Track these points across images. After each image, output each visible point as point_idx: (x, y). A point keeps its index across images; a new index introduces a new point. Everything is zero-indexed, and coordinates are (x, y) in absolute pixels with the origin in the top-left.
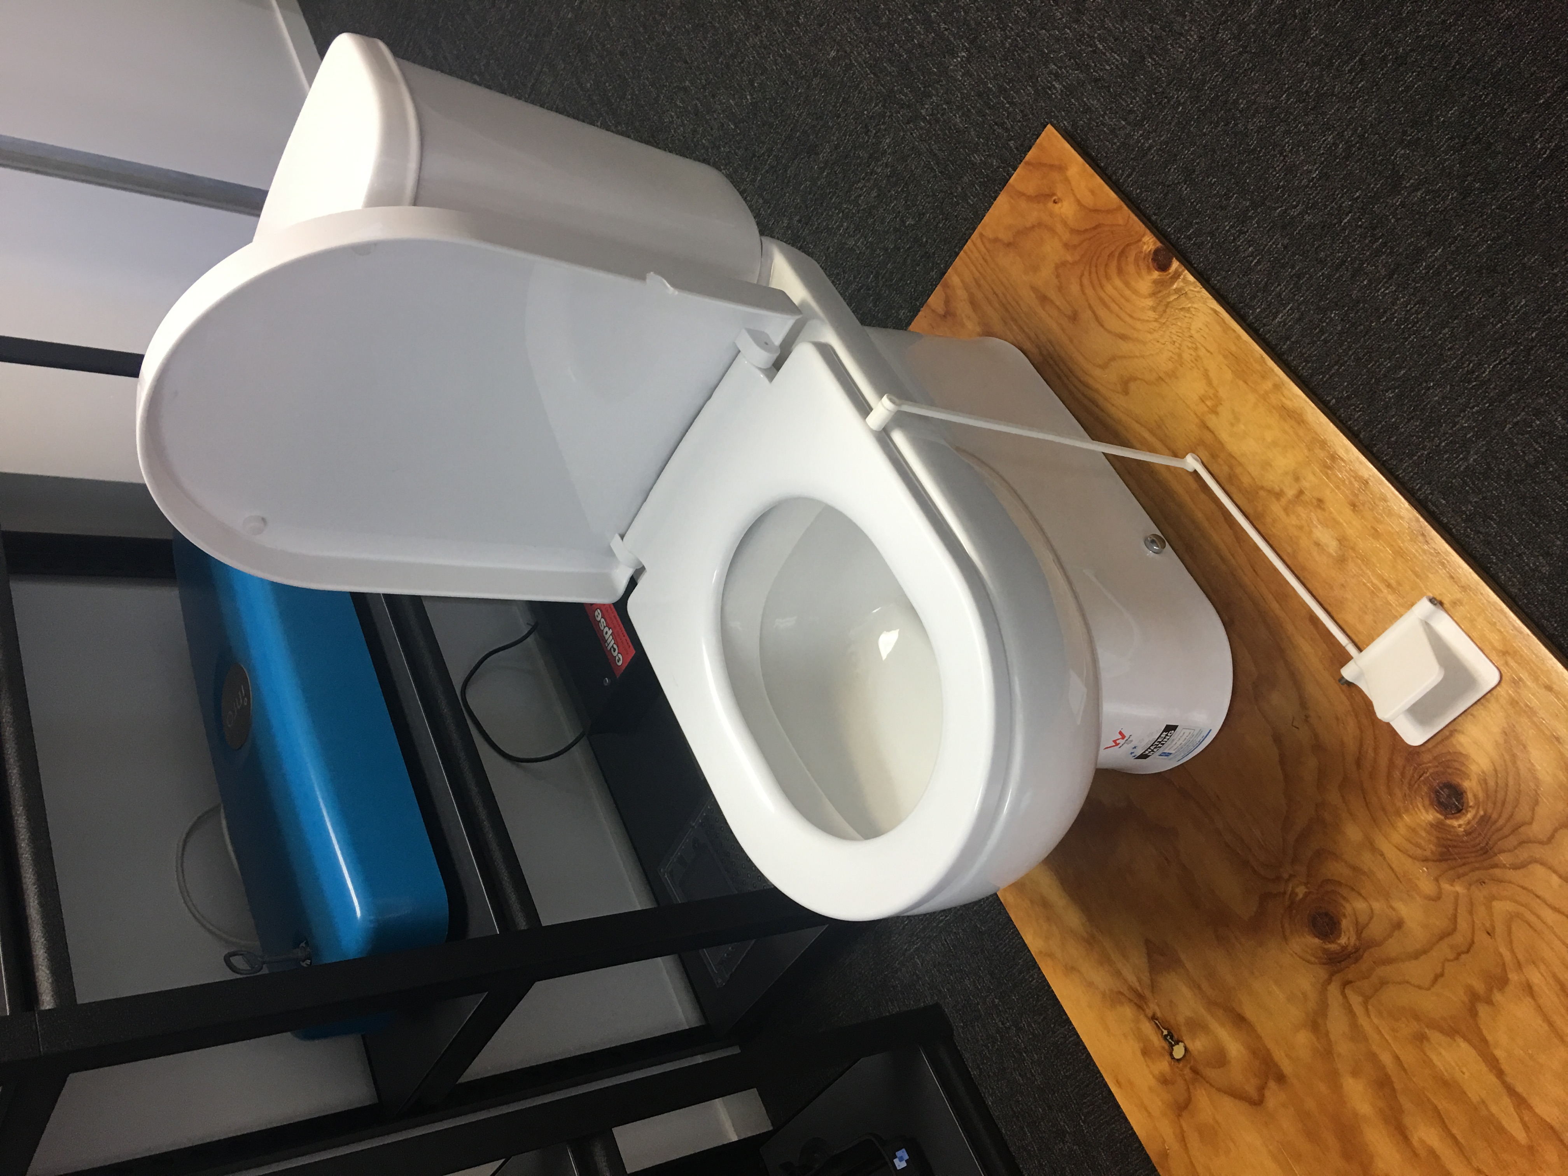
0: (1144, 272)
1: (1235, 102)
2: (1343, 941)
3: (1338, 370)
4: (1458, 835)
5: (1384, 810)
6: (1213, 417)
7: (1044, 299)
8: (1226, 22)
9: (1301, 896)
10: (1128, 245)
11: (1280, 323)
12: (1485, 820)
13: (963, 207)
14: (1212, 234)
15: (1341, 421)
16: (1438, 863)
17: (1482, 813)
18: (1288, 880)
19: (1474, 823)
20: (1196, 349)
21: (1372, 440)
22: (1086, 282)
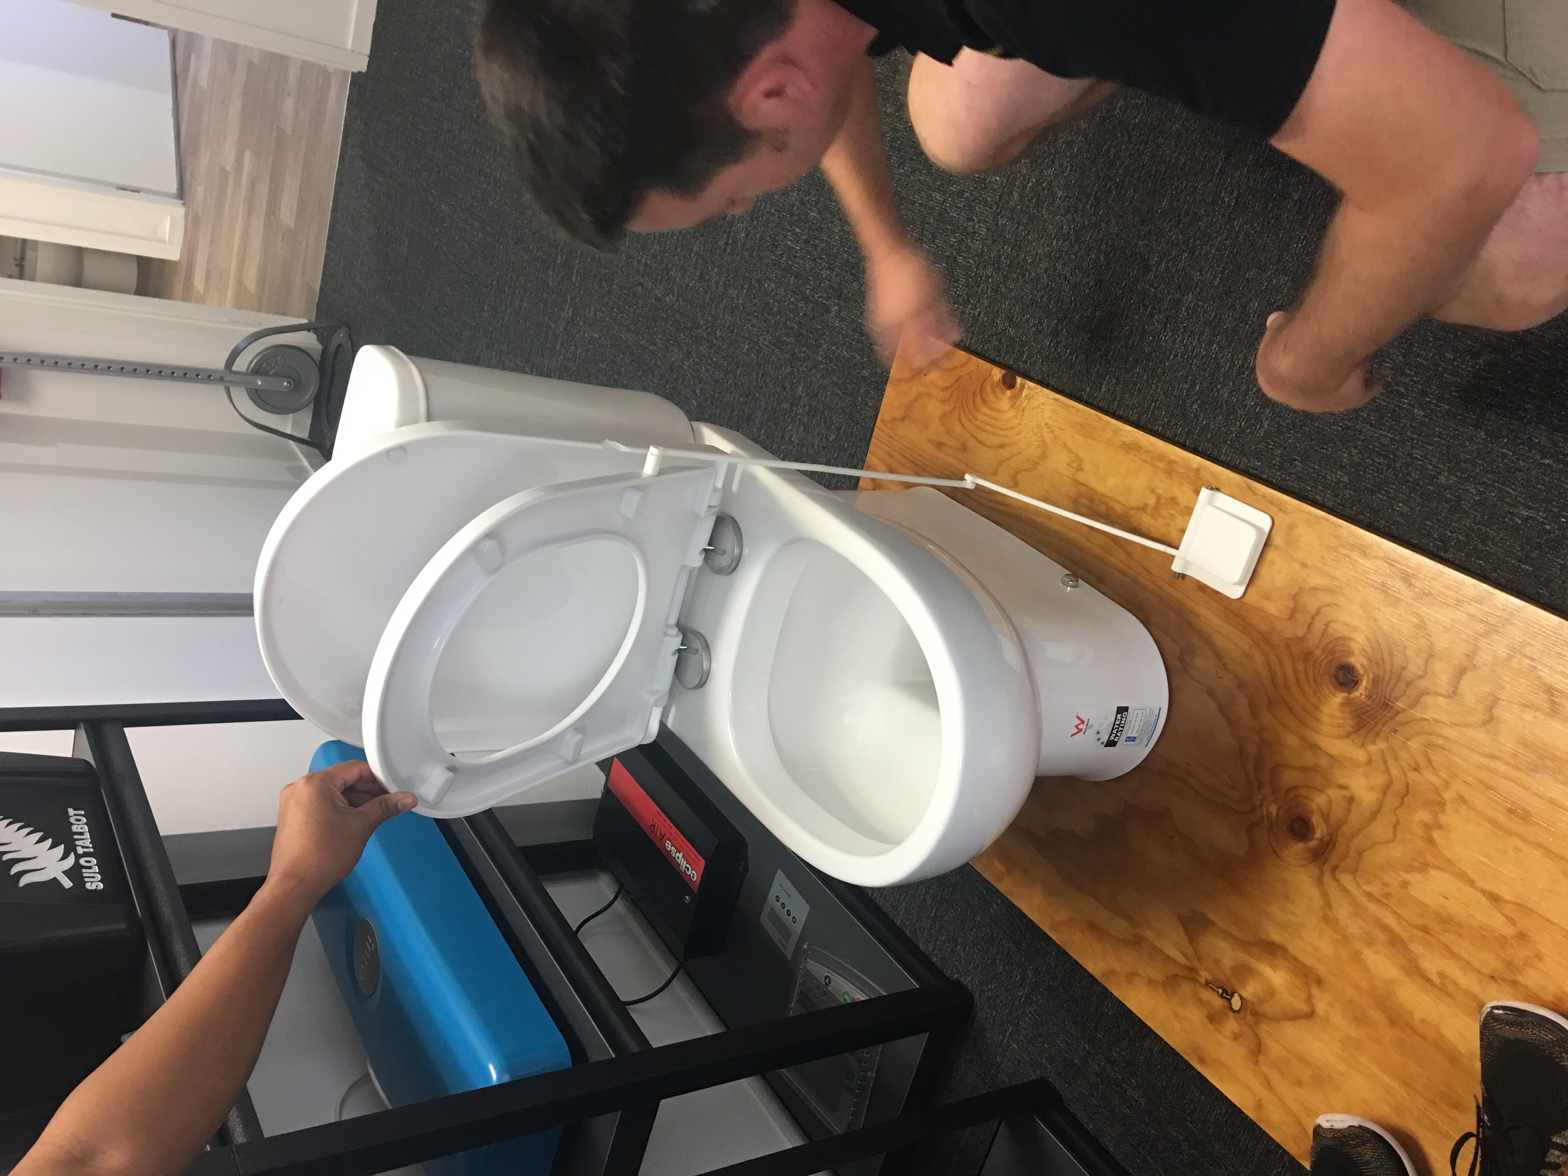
0: (1000, 395)
1: (1025, 259)
2: (1318, 834)
3: (1155, 406)
4: (1363, 703)
5: (1304, 710)
6: (1080, 473)
7: (939, 445)
8: (1000, 212)
9: (1274, 813)
10: (984, 381)
11: (1105, 391)
12: (1376, 682)
13: (866, 410)
14: (1039, 352)
15: (1170, 440)
16: (1358, 732)
17: (1371, 676)
18: (1262, 805)
19: (1369, 687)
20: (1052, 432)
21: (1195, 444)
22: (964, 419)
